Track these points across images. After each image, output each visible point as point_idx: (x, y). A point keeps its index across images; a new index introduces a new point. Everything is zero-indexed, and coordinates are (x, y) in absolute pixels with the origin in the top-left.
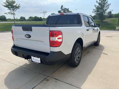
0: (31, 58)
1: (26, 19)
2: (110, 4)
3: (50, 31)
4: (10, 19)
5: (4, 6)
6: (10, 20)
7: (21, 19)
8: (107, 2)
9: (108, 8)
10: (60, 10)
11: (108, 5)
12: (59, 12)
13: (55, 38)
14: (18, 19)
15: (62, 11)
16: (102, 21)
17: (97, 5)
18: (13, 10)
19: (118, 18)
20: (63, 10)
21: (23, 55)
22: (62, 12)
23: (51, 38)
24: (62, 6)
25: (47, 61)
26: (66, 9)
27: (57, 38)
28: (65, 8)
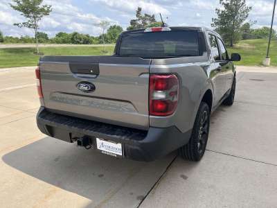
2: (250, 8)
5: (14, 7)
8: (243, 3)
9: (247, 16)
11: (247, 10)
12: (133, 22)
15: (139, 20)
16: (232, 45)
17: (223, 8)
20: (141, 18)
22: (140, 22)
24: (140, 9)
26: (149, 16)
28: (146, 15)
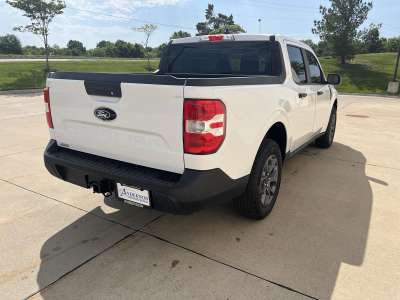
0: (114, 189)
1: (87, 49)
2: (370, 4)
3: (186, 100)
4: (34, 47)
5: (11, 4)
6: (34, 51)
7: (70, 47)
10: (204, 20)
11: (366, 9)
12: (200, 27)
13: (203, 125)
14: (61, 47)
15: (210, 22)
16: (343, 62)
18: (43, 19)
19: (396, 54)
20: (213, 20)
21: (87, 177)
22: (211, 26)
23: (189, 123)
24: (211, 7)
25: (174, 200)
26: (225, 17)
27: (207, 124)
28: (220, 15)
